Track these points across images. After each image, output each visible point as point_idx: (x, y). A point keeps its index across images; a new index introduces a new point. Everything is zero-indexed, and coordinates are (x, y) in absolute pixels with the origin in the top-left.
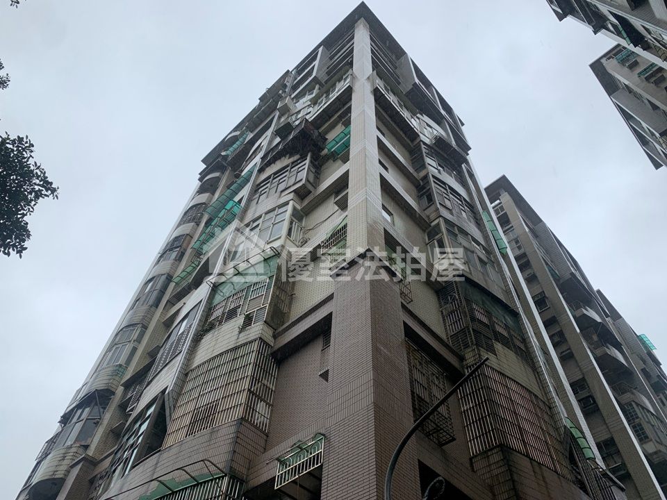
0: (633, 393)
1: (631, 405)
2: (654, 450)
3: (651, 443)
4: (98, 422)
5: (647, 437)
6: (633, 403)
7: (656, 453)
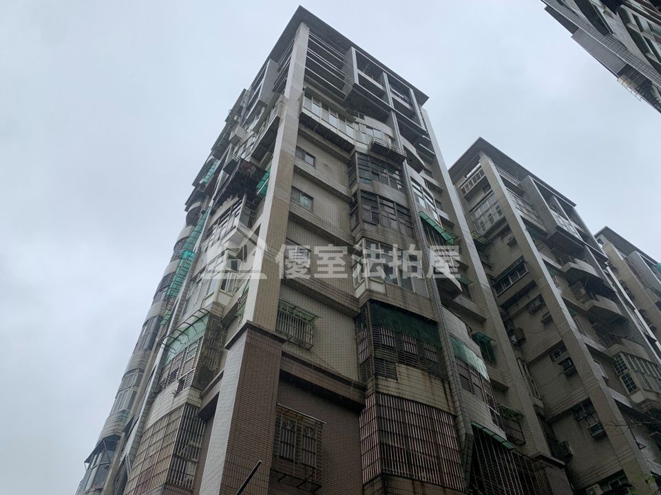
0: (623, 344)
1: (620, 356)
2: (643, 399)
3: (639, 392)
4: (108, 466)
5: (635, 387)
6: (622, 355)
7: (644, 402)
